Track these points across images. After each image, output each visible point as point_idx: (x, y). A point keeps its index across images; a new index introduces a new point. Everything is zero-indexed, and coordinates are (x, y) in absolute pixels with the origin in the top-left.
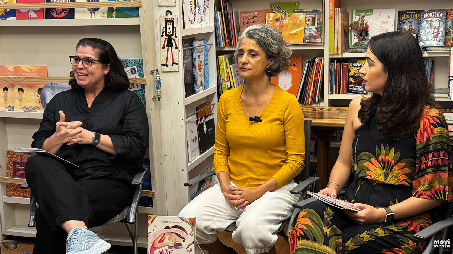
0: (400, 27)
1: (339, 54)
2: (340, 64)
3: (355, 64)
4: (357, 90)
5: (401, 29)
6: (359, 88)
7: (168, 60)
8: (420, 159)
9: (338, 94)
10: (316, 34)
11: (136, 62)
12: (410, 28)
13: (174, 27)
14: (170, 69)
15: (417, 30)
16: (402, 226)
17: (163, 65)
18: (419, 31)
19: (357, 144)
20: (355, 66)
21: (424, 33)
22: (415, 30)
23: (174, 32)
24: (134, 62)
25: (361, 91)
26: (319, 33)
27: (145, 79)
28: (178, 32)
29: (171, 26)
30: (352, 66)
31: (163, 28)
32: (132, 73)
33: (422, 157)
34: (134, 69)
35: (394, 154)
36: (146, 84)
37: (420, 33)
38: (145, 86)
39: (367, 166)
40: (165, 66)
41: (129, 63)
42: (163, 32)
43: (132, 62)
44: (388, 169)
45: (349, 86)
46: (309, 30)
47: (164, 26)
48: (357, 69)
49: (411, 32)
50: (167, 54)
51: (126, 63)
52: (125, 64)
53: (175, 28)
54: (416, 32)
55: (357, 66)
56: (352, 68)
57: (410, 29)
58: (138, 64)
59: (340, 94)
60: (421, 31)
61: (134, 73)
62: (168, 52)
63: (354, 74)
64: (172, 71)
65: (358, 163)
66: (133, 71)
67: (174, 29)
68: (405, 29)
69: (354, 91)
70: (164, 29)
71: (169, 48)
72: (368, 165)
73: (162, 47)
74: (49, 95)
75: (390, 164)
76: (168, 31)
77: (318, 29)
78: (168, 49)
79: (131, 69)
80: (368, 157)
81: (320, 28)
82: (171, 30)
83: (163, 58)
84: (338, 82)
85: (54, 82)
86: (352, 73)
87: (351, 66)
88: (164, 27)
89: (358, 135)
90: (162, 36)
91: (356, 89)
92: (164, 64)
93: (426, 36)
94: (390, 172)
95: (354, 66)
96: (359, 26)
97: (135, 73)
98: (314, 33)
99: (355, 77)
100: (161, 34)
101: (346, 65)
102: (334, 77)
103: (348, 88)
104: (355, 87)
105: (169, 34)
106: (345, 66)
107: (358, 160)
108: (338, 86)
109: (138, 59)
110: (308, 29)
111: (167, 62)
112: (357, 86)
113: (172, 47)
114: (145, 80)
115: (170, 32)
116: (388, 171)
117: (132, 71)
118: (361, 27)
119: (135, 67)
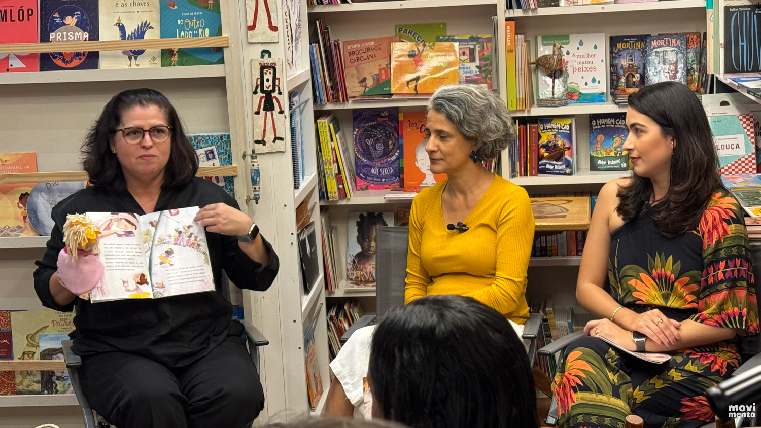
0: (615, 63)
1: (524, 110)
2: (525, 126)
3: (549, 126)
4: (554, 167)
5: (616, 66)
6: (557, 165)
7: (266, 132)
8: (707, 270)
9: (524, 176)
10: (479, 77)
11: (214, 139)
12: (630, 64)
13: (277, 76)
14: (270, 149)
15: (642, 67)
16: (703, 366)
17: (257, 142)
18: (645, 68)
19: (616, 253)
20: (549, 129)
21: (653, 73)
22: (638, 67)
23: (277, 86)
24: (211, 138)
25: (561, 170)
26: (483, 75)
27: (236, 167)
28: (283, 85)
29: (270, 77)
30: (544, 129)
31: (256, 79)
32: (208, 159)
33: (709, 267)
34: (212, 152)
35: (673, 265)
36: (236, 176)
37: (648, 72)
38: (235, 180)
39: (634, 285)
40: (262, 144)
41: (203, 141)
42: (257, 87)
43: (207, 140)
44: (667, 287)
45: (540, 163)
46: (465, 71)
47: (259, 77)
48: (553, 134)
49: (633, 71)
50: (264, 123)
51: (197, 141)
52: (196, 144)
53: (279, 79)
54: (640, 71)
55: (552, 128)
56: (544, 131)
57: (631, 66)
58: (219, 144)
59: (527, 175)
60: (648, 68)
61: (211, 157)
62: (267, 120)
63: (548, 142)
64: (274, 151)
65: (623, 281)
66: (210, 155)
67: (277, 81)
68: (622, 65)
69: (549, 169)
70: (259, 80)
71: (268, 112)
72: (636, 284)
73: (254, 112)
74: (44, 205)
75: (669, 280)
76: (266, 84)
77: (482, 68)
78: (266, 114)
79: (206, 151)
80: (635, 272)
81: (485, 66)
82: (271, 82)
83: (257, 130)
84: (524, 157)
85: (52, 181)
86: (544, 140)
87: (542, 128)
88: (258, 79)
89: (619, 240)
90: (255, 93)
91: (552, 167)
92: (260, 140)
93: (658, 77)
94: (671, 291)
95: (547, 129)
96: (555, 64)
97: (214, 157)
98: (473, 74)
99: (550, 147)
100: (254, 90)
101: (534, 127)
102: (516, 148)
103: (539, 165)
104: (550, 164)
105: (267, 89)
106: (534, 130)
107: (620, 277)
108: (524, 163)
109: (220, 134)
110: (465, 68)
111: (264, 136)
112: (554, 162)
113: (273, 112)
114: (235, 169)
115: (270, 86)
116: (668, 290)
117: (207, 155)
118: (557, 65)
119: (214, 148)
